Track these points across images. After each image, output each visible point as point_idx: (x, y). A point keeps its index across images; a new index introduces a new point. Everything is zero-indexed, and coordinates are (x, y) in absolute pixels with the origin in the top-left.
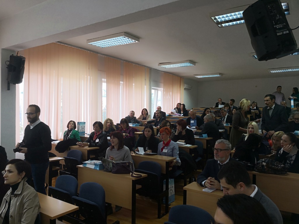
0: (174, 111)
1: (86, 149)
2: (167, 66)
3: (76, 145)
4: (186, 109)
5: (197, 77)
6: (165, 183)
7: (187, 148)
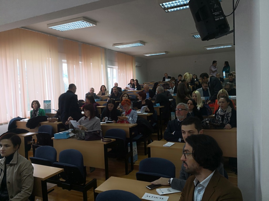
0: (129, 86)
1: (56, 124)
2: (120, 47)
3: (47, 120)
4: (139, 84)
5: (146, 55)
6: (130, 145)
7: (145, 115)
